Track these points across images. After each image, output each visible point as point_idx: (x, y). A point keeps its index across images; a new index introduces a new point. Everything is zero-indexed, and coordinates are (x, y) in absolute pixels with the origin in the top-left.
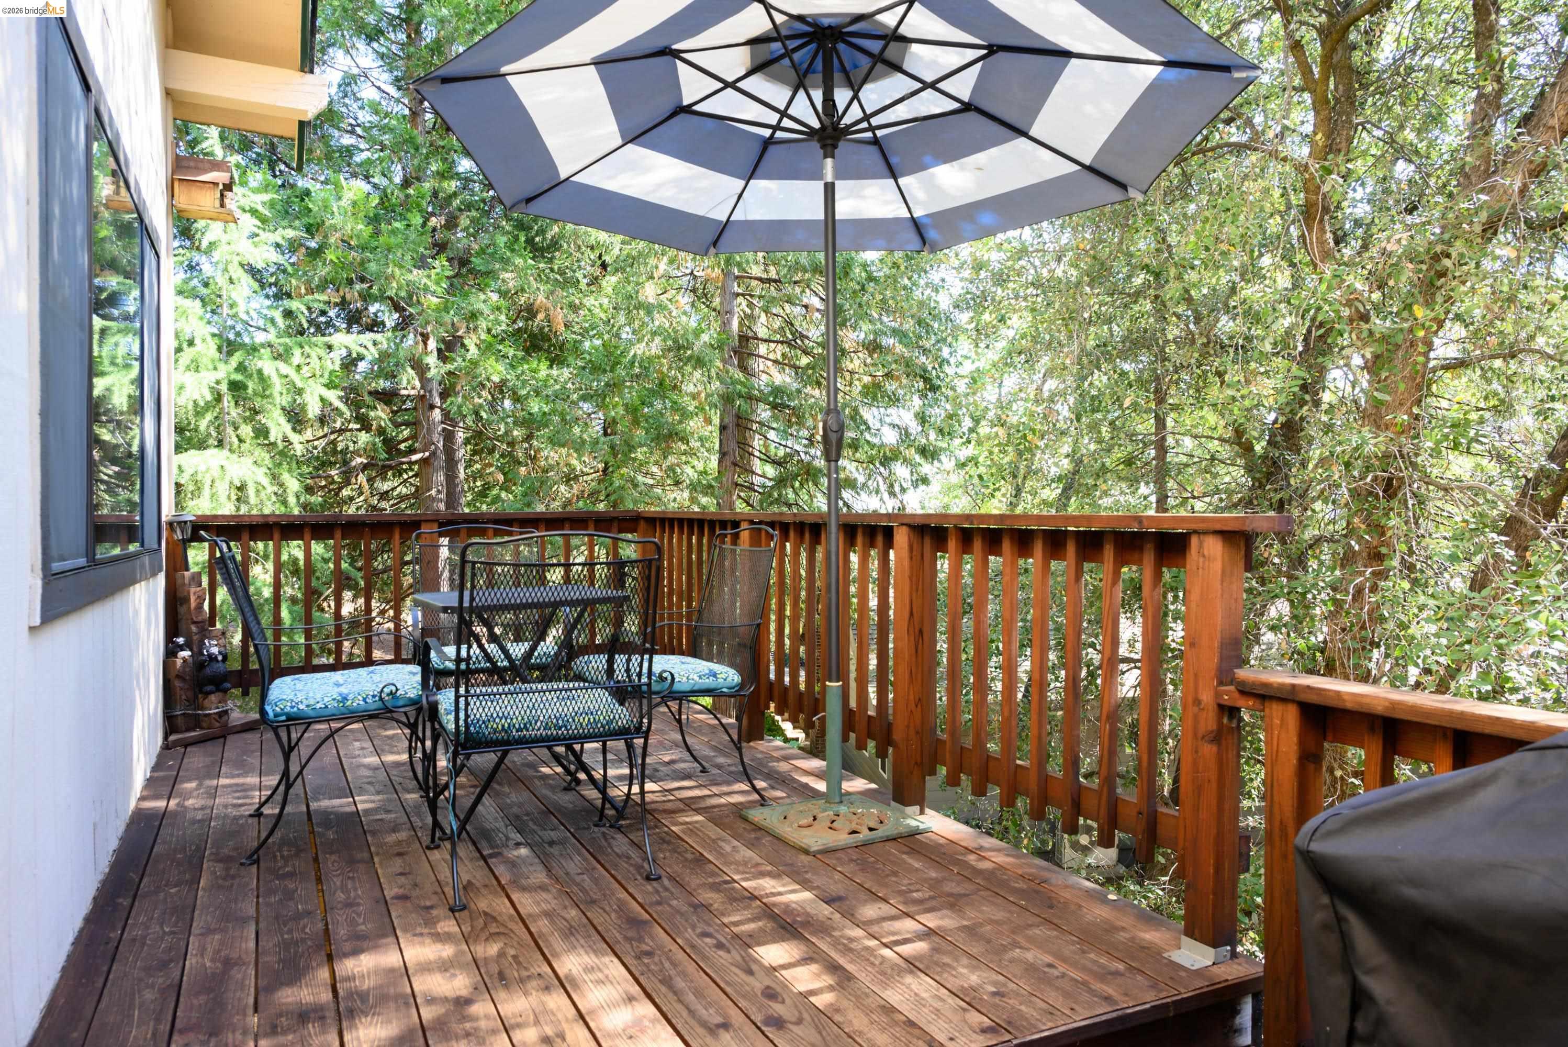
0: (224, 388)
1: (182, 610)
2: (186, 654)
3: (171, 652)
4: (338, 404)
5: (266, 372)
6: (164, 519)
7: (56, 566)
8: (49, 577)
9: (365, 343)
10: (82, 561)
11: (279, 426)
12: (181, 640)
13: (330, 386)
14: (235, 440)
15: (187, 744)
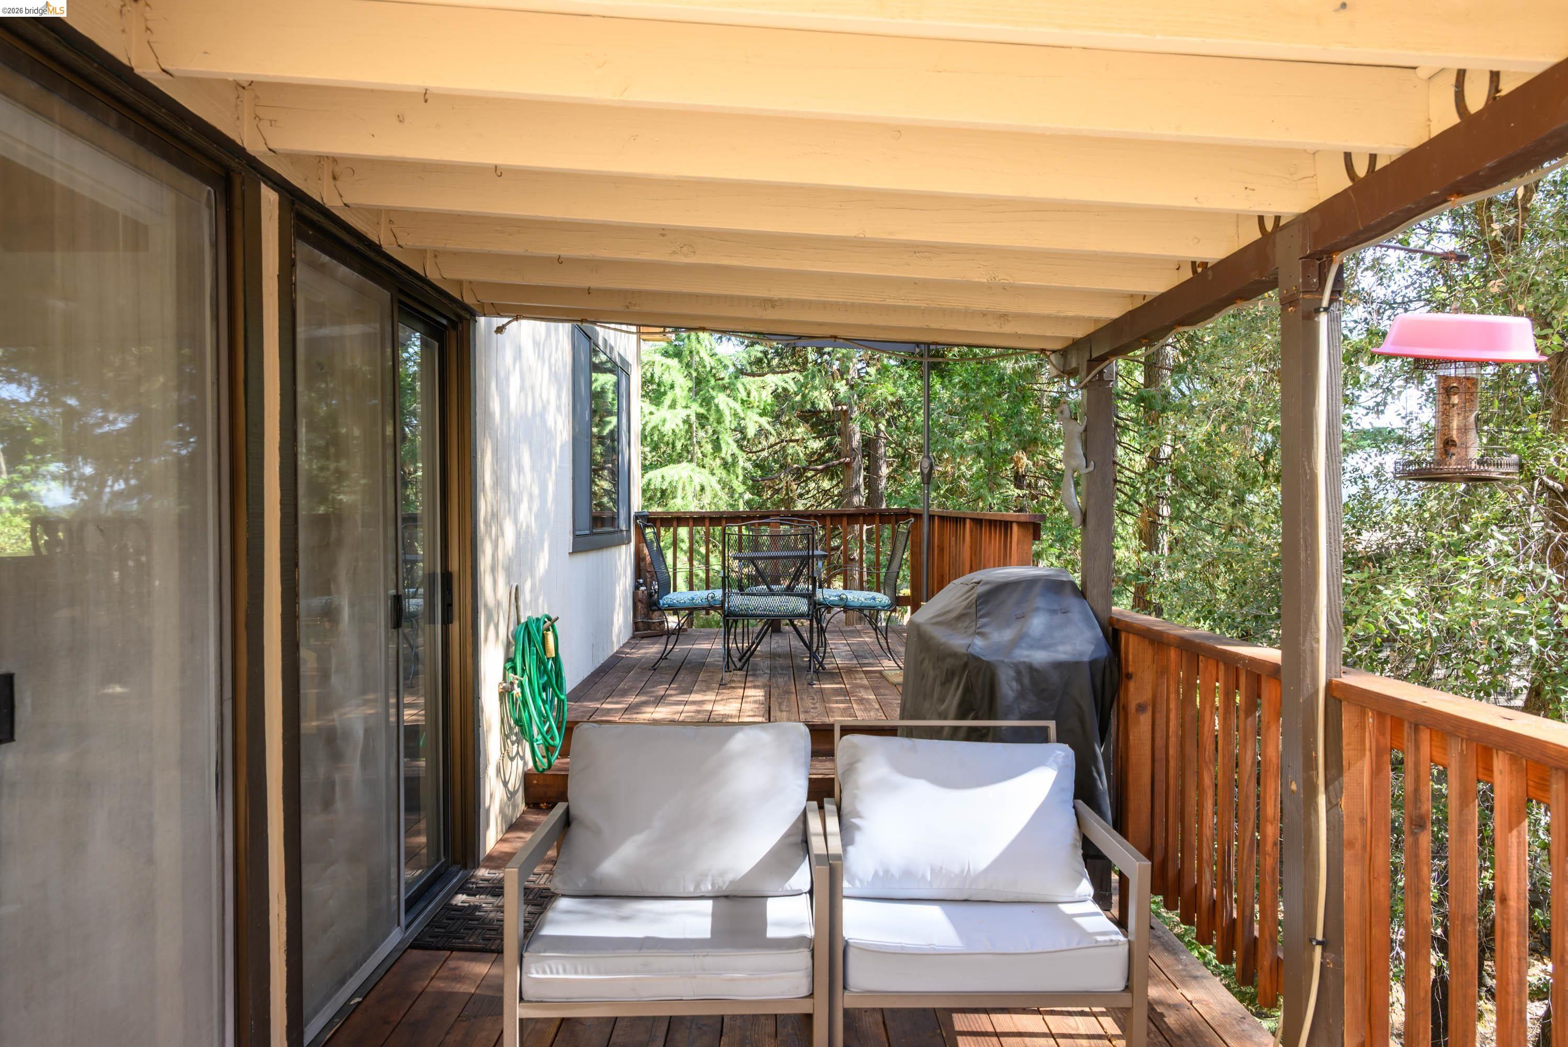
0: (693, 418)
1: (642, 564)
2: (643, 588)
3: (637, 587)
4: (768, 427)
5: (721, 407)
6: (632, 514)
7: (578, 533)
8: (575, 536)
9: (787, 380)
10: (588, 532)
11: (729, 446)
12: (641, 581)
13: (763, 414)
14: (700, 455)
15: (643, 638)
